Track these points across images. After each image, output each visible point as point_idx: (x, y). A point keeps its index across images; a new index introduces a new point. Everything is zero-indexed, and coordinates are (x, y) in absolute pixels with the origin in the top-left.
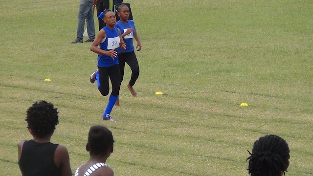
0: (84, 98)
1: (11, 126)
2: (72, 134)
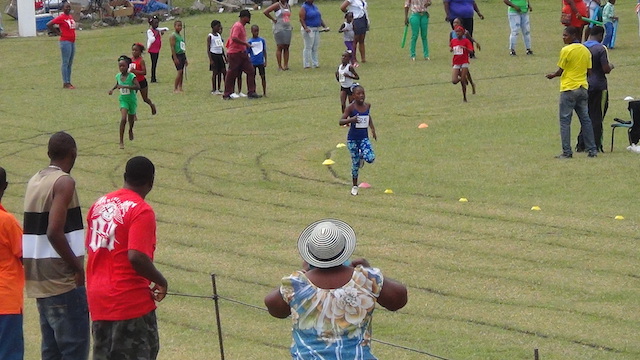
0: (588, 233)
1: (486, 273)
2: (572, 285)
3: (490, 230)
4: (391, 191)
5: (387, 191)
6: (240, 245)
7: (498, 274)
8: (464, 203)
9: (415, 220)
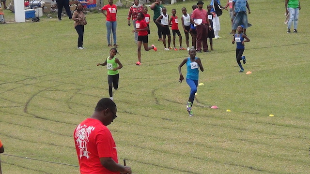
3: (287, 133)
4: (230, 111)
5: (227, 111)
6: (142, 142)
7: (291, 158)
8: (272, 117)
9: (243, 127)
